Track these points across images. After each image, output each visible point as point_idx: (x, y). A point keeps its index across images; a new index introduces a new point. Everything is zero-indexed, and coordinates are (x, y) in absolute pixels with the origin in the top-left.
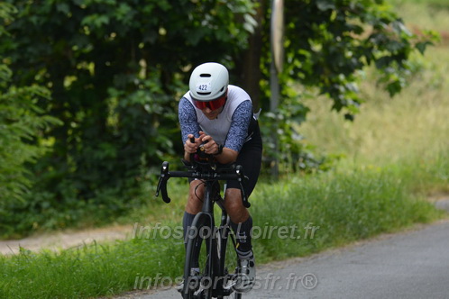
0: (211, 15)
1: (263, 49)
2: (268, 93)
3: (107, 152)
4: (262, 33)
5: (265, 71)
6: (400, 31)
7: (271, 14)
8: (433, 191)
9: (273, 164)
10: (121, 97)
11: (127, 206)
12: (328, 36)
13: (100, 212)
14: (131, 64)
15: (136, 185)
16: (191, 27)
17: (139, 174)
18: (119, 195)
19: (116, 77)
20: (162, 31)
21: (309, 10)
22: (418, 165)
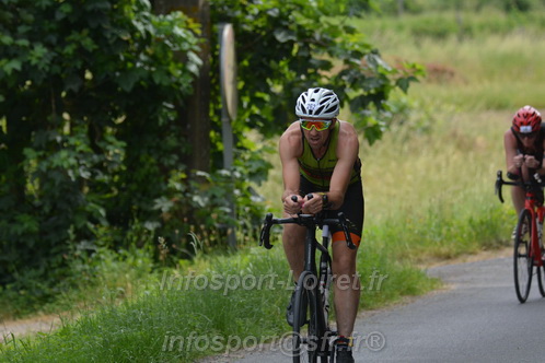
0: (146, 54)
1: (213, 93)
2: (220, 147)
3: (26, 225)
4: (211, 74)
5: (216, 119)
6: (377, 66)
7: (219, 50)
8: (423, 257)
9: (229, 231)
10: (41, 159)
11: (55, 290)
12: (290, 75)
13: (21, 299)
14: (51, 118)
15: (64, 264)
16: (124, 70)
17: (67, 251)
18: (44, 277)
19: (33, 133)
20: (88, 75)
21: (265, 44)
22: (404, 225)
